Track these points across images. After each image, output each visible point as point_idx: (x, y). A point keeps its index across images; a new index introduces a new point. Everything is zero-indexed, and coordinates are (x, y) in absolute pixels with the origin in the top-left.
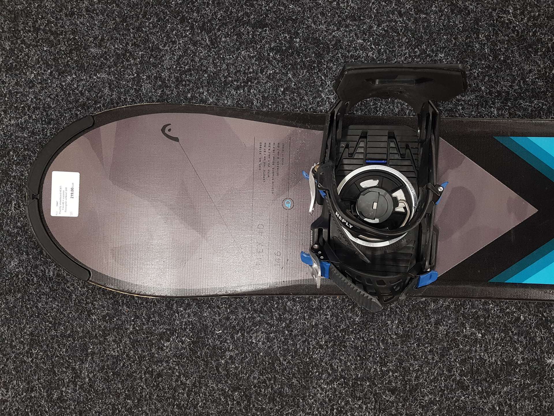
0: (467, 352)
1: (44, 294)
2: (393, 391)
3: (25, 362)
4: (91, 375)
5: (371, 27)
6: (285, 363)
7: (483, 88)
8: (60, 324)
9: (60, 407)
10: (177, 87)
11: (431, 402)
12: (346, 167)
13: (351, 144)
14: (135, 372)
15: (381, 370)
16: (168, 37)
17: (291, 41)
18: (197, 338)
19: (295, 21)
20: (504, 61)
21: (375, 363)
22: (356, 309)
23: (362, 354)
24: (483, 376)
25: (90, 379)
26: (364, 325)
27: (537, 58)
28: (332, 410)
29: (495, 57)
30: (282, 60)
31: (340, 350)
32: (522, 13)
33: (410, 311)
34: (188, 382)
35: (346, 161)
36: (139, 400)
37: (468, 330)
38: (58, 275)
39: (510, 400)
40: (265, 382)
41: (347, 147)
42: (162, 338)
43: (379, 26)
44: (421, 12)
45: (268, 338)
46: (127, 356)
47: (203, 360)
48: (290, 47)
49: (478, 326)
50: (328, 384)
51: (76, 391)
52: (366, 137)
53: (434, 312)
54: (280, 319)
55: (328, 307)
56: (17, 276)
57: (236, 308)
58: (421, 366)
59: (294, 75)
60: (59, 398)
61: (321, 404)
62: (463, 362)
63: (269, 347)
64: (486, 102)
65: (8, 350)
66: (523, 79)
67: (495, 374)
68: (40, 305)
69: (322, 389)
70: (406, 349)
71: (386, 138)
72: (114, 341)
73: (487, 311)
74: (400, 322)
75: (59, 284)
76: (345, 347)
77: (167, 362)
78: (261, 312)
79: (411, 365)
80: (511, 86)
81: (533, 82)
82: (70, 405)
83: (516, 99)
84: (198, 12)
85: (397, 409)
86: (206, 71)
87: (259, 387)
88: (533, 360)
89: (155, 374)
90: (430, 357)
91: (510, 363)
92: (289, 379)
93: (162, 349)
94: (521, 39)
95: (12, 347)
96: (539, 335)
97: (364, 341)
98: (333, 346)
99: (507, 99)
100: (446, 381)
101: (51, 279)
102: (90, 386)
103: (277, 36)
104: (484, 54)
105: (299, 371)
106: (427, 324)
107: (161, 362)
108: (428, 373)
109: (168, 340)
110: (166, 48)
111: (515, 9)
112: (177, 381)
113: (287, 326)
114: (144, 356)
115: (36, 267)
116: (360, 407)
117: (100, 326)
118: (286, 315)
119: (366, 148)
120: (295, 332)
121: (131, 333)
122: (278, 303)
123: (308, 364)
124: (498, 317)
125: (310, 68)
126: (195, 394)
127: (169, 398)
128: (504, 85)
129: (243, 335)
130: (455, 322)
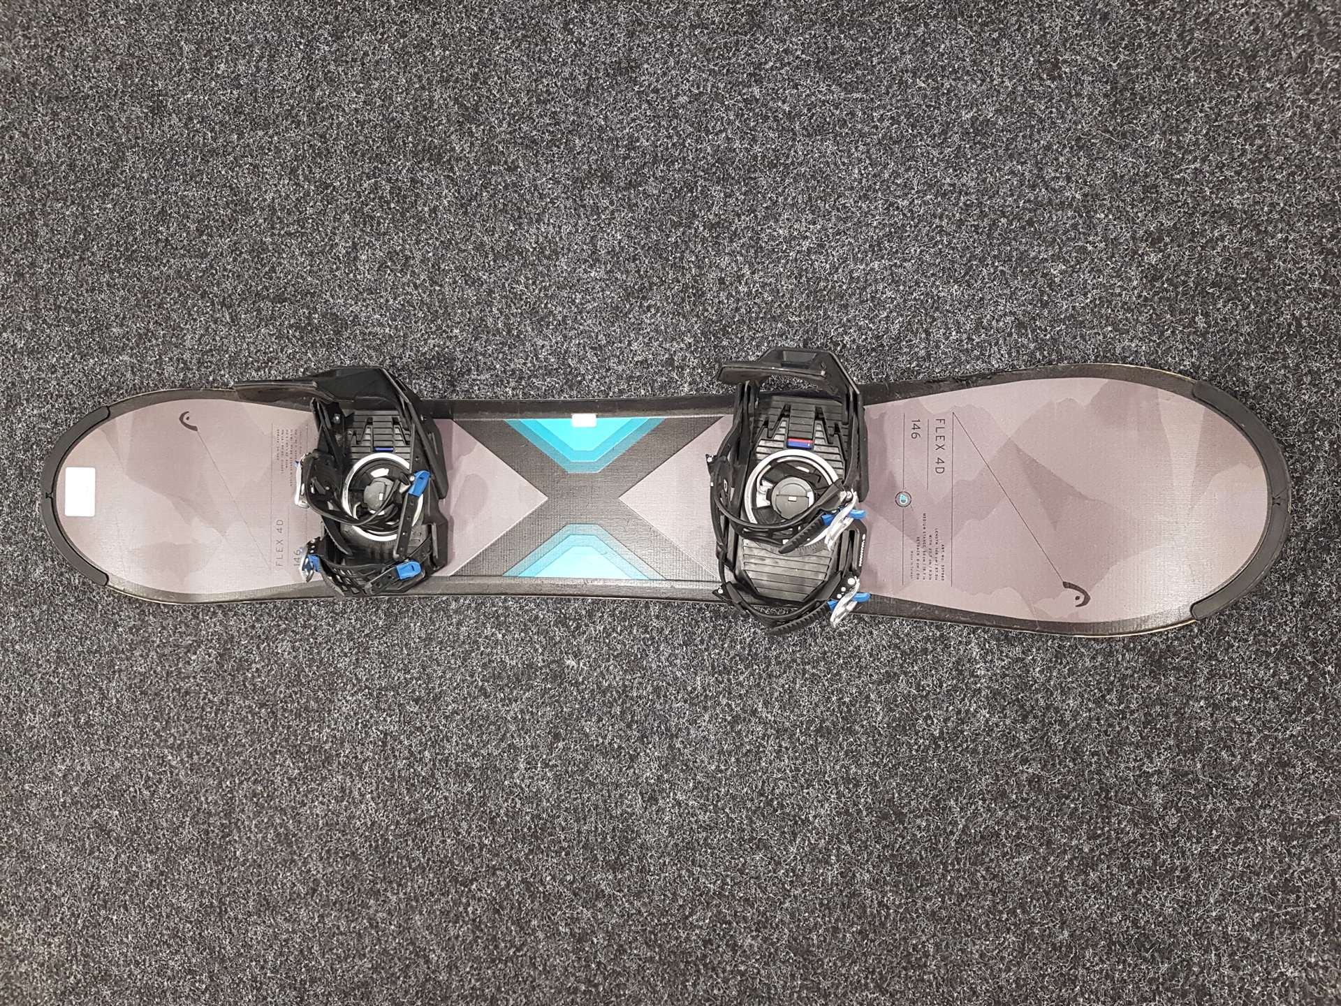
0: (488, 655)
1: (70, 605)
2: (416, 701)
3: (51, 683)
4: (118, 696)
5: (387, 301)
6: (310, 674)
7: (498, 366)
8: (86, 638)
9: (87, 732)
10: (198, 370)
11: (455, 712)
12: (354, 456)
13: (358, 431)
14: (162, 690)
15: (405, 679)
16: (190, 315)
17: (309, 318)
18: (225, 650)
19: (313, 295)
20: (518, 336)
21: (399, 670)
22: (380, 611)
23: (385, 661)
24: (506, 681)
25: (117, 700)
26: (388, 628)
27: (548, 332)
28: (357, 724)
29: (509, 332)
30: (302, 337)
31: (364, 658)
32: (534, 283)
33: (432, 611)
34: (215, 699)
35: (354, 450)
36: (167, 722)
37: (488, 632)
38: (84, 583)
39: (532, 707)
40: (291, 696)
41: (355, 434)
42: (189, 651)
43: (395, 299)
44: (436, 283)
45: (293, 647)
46: (155, 672)
47: (230, 674)
48: (309, 324)
49: (498, 626)
50: (352, 695)
51: (103, 714)
52: (371, 423)
53: (456, 612)
54: (304, 627)
55: (352, 611)
56: (42, 585)
57: (261, 615)
58: (444, 673)
59: (314, 354)
60: (86, 723)
61: (346, 718)
62: (484, 666)
63: (295, 658)
64: (502, 381)
65: (34, 668)
66: (536, 355)
67: (517, 679)
68: (66, 617)
69: (347, 702)
70: (428, 653)
71: (390, 425)
72: (141, 656)
73: (507, 608)
74: (422, 624)
75: (85, 593)
76: (369, 654)
77: (194, 677)
78: (286, 619)
79: (434, 670)
80: (525, 364)
81: (546, 359)
82: (97, 730)
83: (529, 378)
84: (218, 287)
85: (421, 721)
86: (227, 351)
87: (286, 702)
88: (554, 662)
89: (183, 691)
90: (452, 661)
91: (530, 666)
92: (315, 692)
93: (190, 664)
94: (534, 312)
95: (39, 666)
96: (558, 633)
97: (388, 647)
98: (356, 654)
99: (521, 378)
100: (468, 687)
101: (76, 588)
102: (118, 708)
103: (295, 312)
104: (498, 329)
105: (324, 682)
106: (449, 625)
107: (188, 677)
108: (450, 679)
109: (195, 653)
110: (188, 326)
111: (527, 279)
112: (204, 699)
113: (313, 633)
114: (172, 672)
115: (62, 574)
116: (385, 720)
117: (126, 640)
118: (312, 622)
119: (373, 435)
120: (320, 640)
121: (158, 646)
122: (302, 608)
123: (332, 674)
124: (518, 615)
125: (329, 347)
126: (223, 712)
127: (197, 718)
128: (517, 363)
129: (269, 645)
130: (476, 622)
